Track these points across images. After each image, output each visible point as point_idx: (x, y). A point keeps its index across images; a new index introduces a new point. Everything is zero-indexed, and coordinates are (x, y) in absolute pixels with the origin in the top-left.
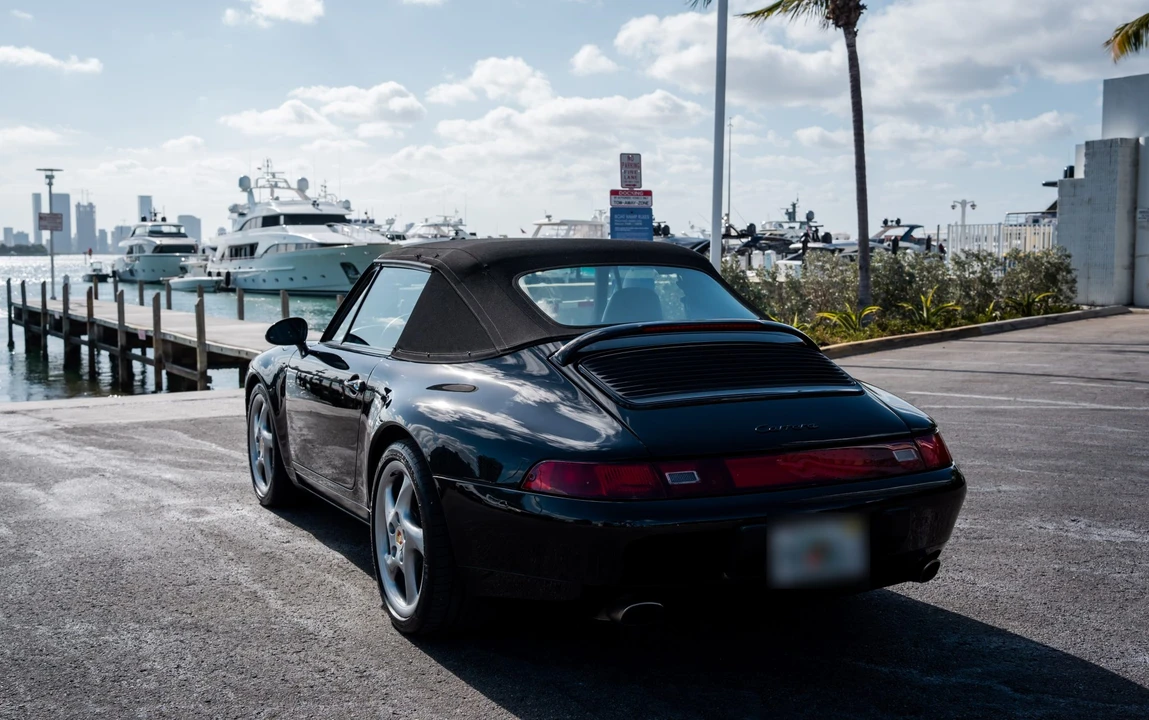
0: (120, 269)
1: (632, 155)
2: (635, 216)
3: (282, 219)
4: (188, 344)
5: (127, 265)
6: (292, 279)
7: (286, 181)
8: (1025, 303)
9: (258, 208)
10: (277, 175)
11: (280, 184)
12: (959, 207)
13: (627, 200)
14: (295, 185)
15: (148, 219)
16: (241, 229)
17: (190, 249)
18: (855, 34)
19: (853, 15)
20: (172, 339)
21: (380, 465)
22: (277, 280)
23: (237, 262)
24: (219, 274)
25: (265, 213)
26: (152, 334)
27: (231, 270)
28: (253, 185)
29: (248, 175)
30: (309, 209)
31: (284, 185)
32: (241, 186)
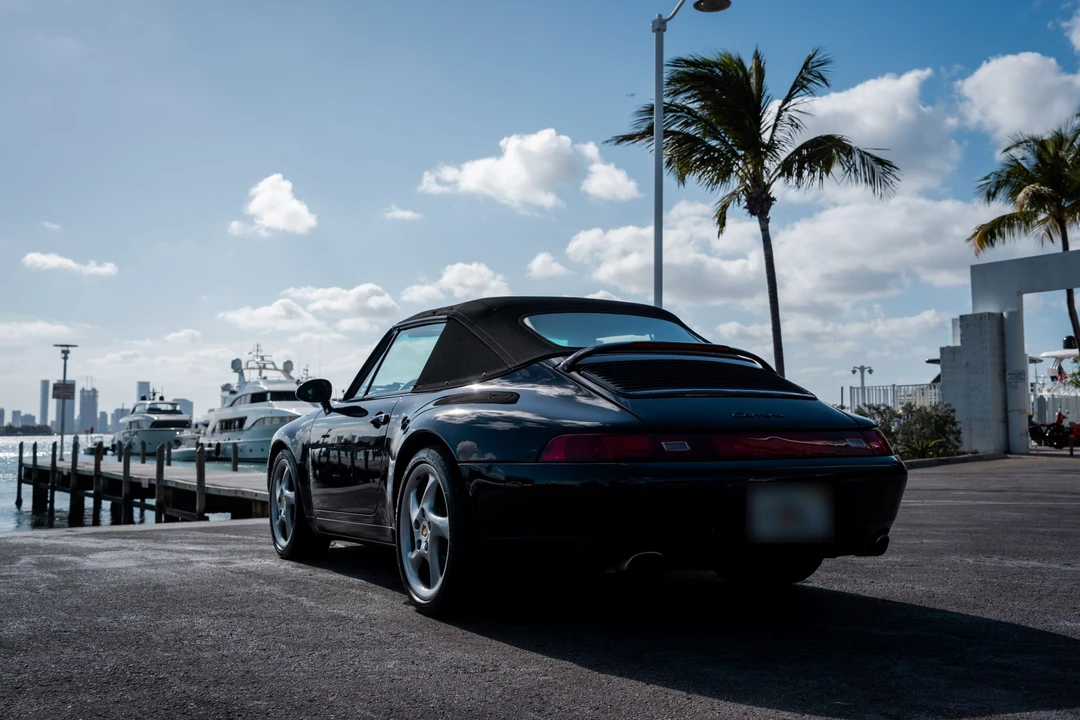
0: (120, 442)
3: (269, 395)
4: (188, 488)
5: (126, 439)
7: (273, 363)
8: (920, 449)
9: (248, 386)
10: (265, 358)
11: (267, 366)
12: (858, 372)
14: (280, 366)
15: (147, 398)
16: (231, 405)
17: (185, 424)
18: (768, 220)
19: (765, 205)
20: (173, 485)
21: (406, 473)
22: (262, 450)
23: (226, 435)
24: (210, 445)
25: (253, 391)
26: (155, 482)
27: (221, 442)
28: (243, 366)
29: (239, 357)
30: (293, 387)
31: (271, 366)
32: (233, 367)
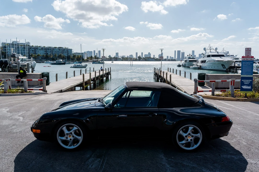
0: (183, 64)
1: (249, 48)
2: (249, 62)
3: (211, 56)
6: (212, 67)
9: (207, 54)
10: (211, 47)
11: (211, 49)
13: (247, 59)
15: (189, 55)
16: (203, 58)
17: (195, 61)
20: (168, 81)
22: (209, 67)
23: (202, 64)
24: (199, 66)
28: (206, 49)
30: (217, 54)
31: (213, 49)
32: (204, 49)
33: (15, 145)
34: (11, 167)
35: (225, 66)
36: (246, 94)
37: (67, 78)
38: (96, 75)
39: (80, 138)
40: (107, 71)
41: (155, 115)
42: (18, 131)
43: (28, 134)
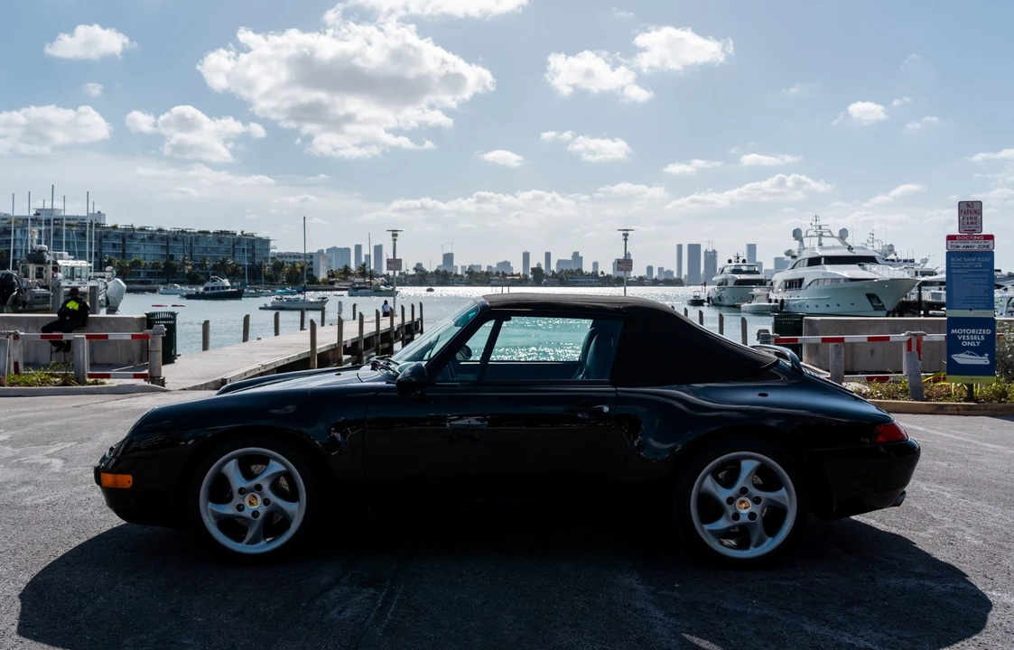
0: (713, 295)
1: (972, 202)
2: (974, 259)
3: (823, 259)
5: (717, 293)
6: (828, 306)
7: (830, 232)
9: (806, 252)
10: (823, 227)
11: (824, 234)
13: (965, 245)
14: (837, 234)
15: (733, 260)
16: (793, 268)
17: (761, 283)
22: (817, 306)
23: (789, 292)
24: (776, 301)
25: (811, 256)
27: (785, 298)
28: (803, 235)
29: (800, 228)
30: (845, 252)
31: (828, 234)
32: (794, 236)
33: (29, 543)
34: (8, 615)
35: (880, 302)
36: (971, 387)
37: (245, 339)
38: (364, 330)
39: (296, 510)
40: (408, 319)
41: (601, 410)
42: (40, 501)
43: (81, 510)
